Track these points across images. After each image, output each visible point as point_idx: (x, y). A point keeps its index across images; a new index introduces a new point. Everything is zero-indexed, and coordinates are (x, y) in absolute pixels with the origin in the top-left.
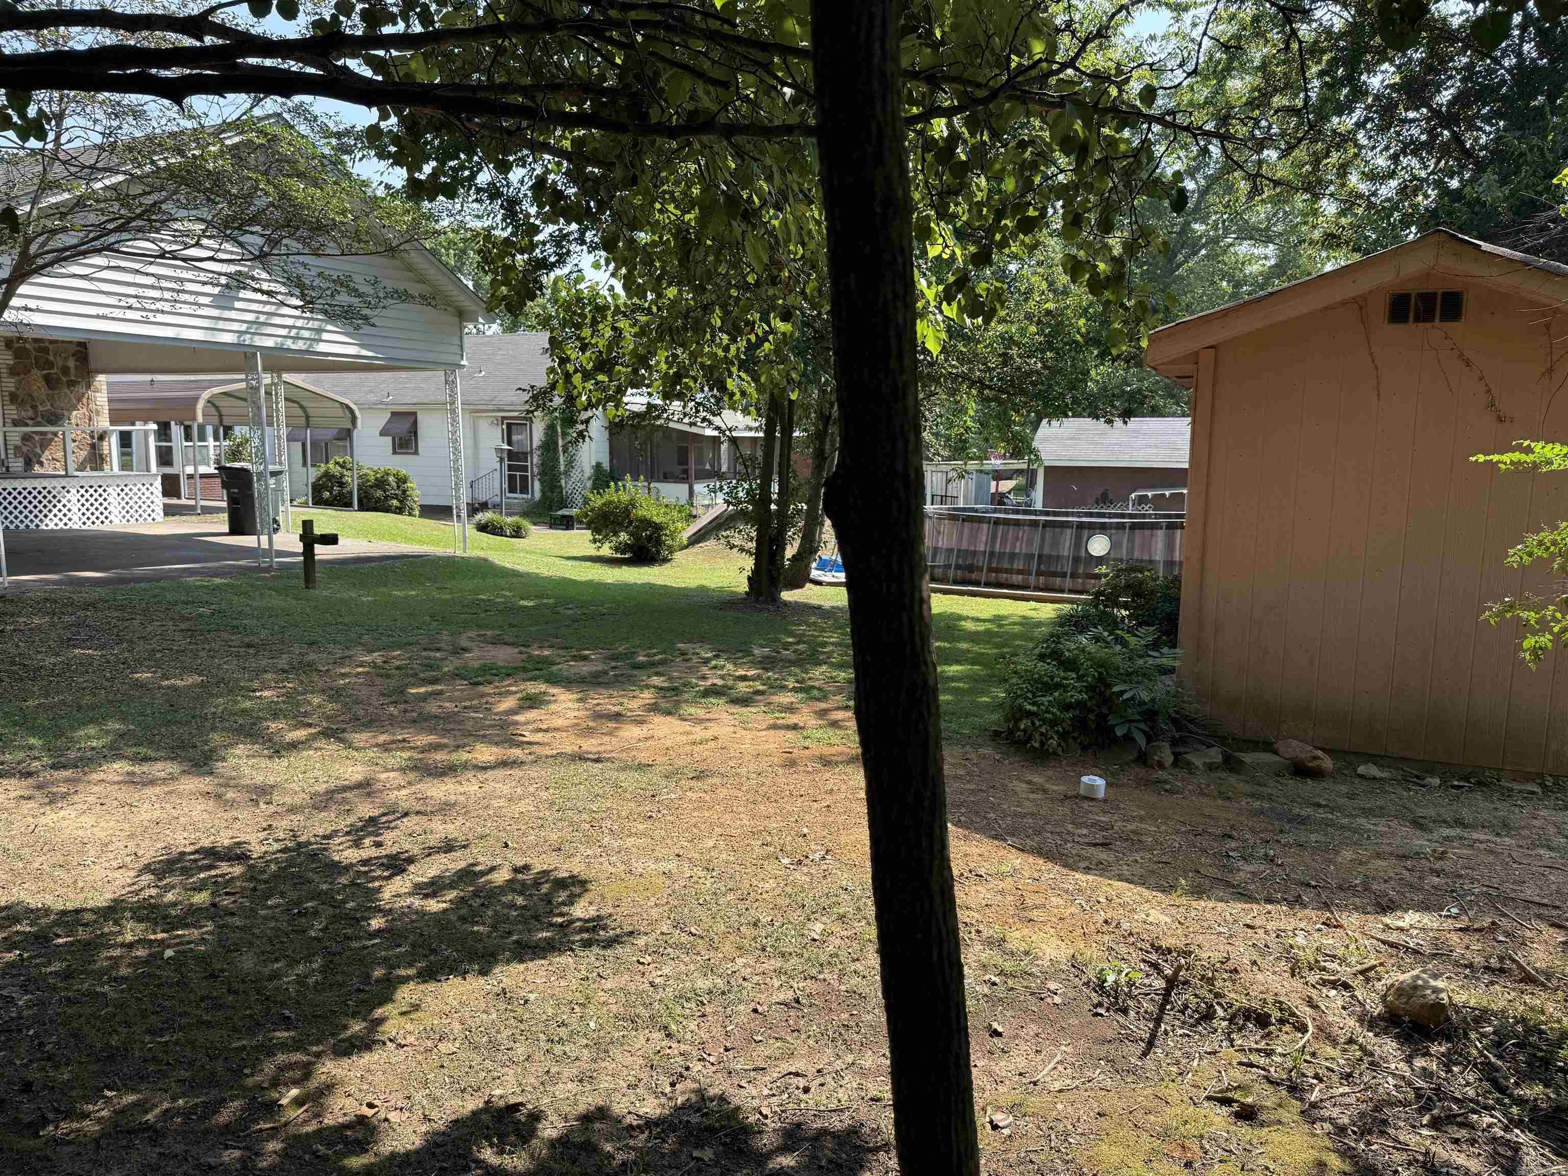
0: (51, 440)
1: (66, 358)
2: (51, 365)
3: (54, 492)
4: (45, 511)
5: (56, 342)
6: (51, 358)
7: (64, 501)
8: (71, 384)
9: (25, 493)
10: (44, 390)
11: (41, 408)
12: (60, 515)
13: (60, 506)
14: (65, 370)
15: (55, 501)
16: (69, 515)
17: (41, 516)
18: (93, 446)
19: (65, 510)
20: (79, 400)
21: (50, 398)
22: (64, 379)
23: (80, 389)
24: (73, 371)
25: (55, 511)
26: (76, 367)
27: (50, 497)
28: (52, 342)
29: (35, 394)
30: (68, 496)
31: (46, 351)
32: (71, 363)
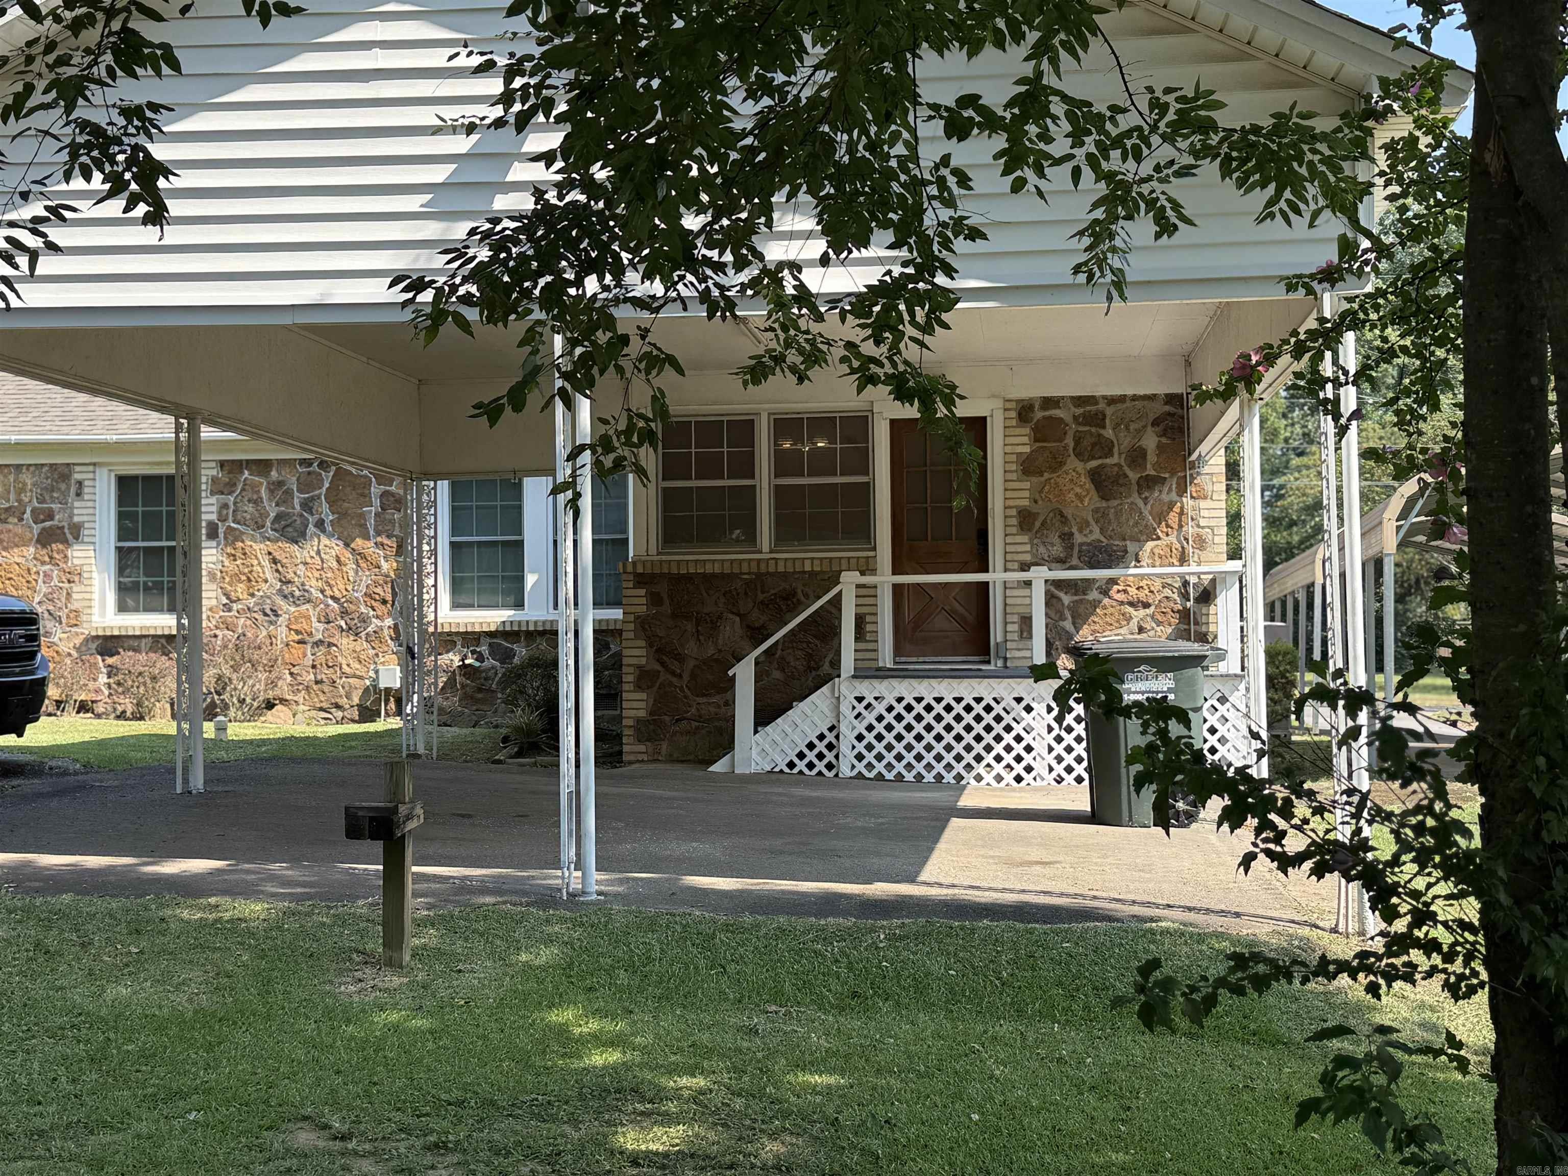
0: (1096, 604)
1: (1140, 432)
2: (1107, 448)
3: (998, 709)
4: (979, 748)
5: (1122, 399)
6: (1108, 433)
7: (1018, 729)
8: (1149, 483)
9: (939, 708)
10: (1092, 500)
11: (1079, 538)
12: (1009, 758)
13: (1008, 738)
14: (1137, 456)
15: (998, 729)
16: (1028, 759)
17: (969, 758)
18: (1185, 615)
19: (1019, 749)
20: (1161, 517)
21: (1101, 516)
22: (1133, 476)
23: (1166, 494)
24: (1151, 458)
25: (999, 749)
26: (1160, 447)
27: (988, 719)
28: (1112, 401)
29: (1068, 512)
30: (1028, 718)
31: (1098, 420)
32: (1150, 441)
